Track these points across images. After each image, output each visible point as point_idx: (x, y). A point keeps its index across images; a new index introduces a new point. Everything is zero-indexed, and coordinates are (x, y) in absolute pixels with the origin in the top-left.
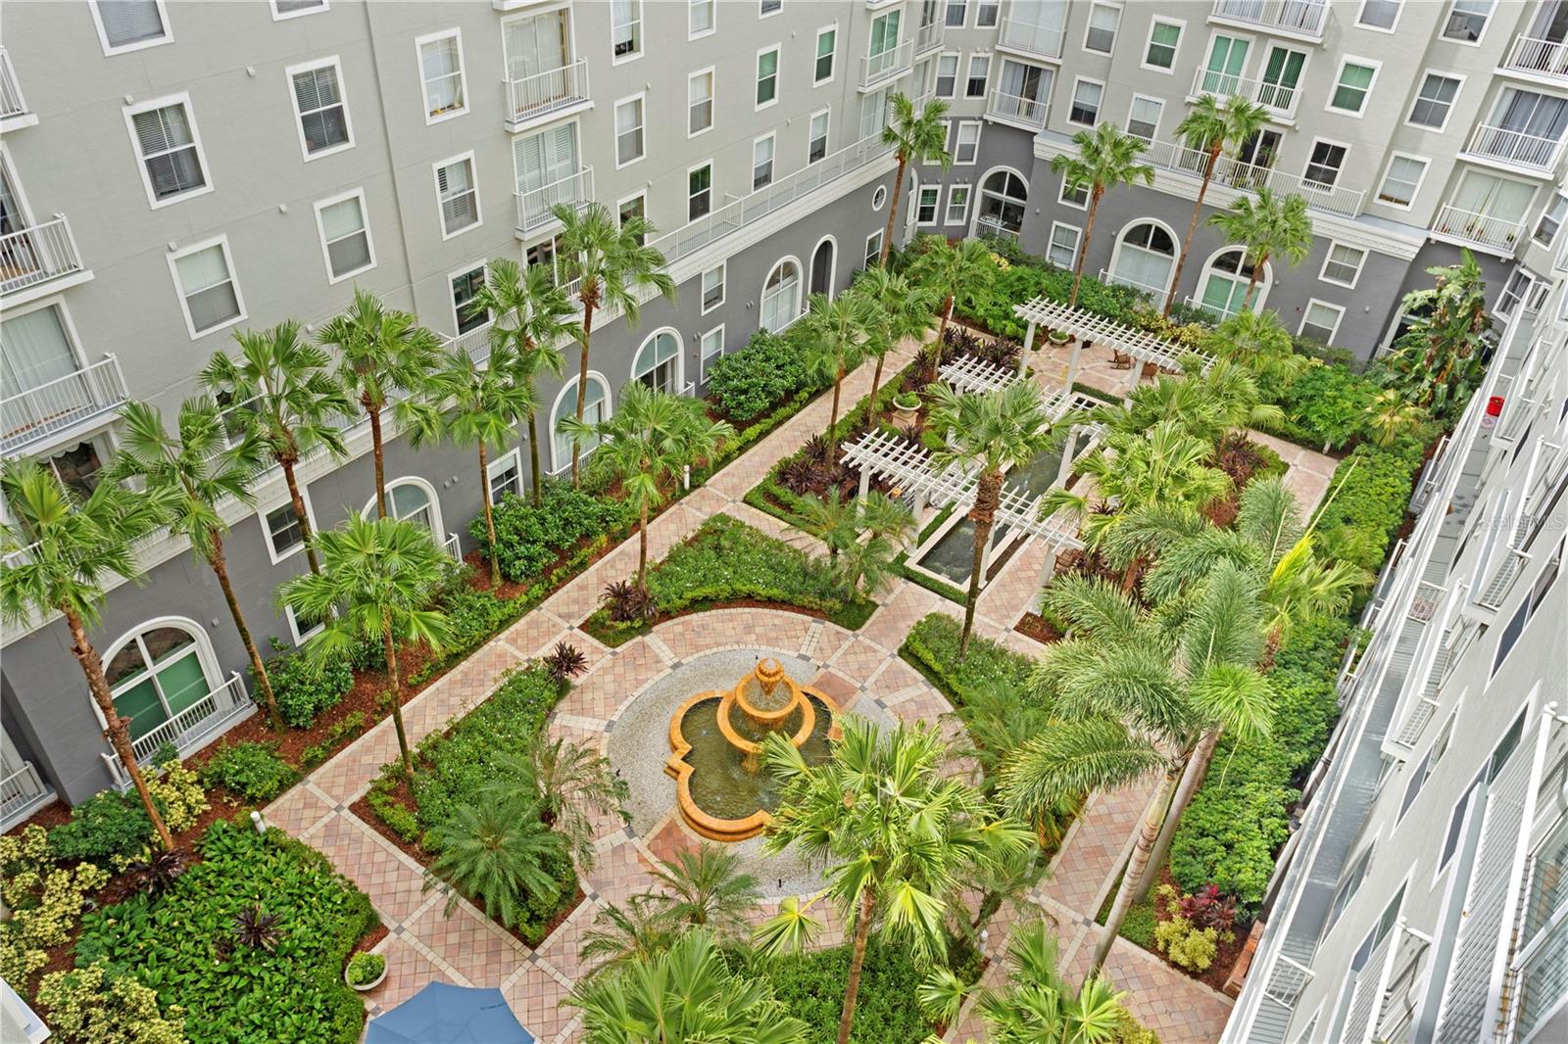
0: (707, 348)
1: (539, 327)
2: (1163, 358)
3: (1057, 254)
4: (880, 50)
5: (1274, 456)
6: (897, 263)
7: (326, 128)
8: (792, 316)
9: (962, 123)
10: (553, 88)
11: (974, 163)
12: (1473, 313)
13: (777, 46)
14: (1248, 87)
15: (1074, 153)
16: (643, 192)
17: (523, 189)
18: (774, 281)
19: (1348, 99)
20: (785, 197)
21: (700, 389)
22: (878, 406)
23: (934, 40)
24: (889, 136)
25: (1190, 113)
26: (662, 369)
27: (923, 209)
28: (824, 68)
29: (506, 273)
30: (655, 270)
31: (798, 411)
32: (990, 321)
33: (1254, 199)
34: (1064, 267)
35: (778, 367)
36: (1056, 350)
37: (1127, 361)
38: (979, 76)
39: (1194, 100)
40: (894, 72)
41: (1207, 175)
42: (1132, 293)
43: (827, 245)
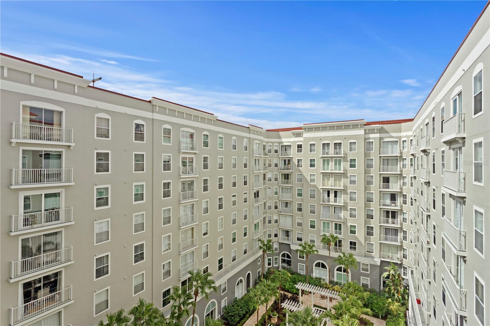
0: (223, 304)
1: (184, 303)
2: (334, 296)
3: (301, 271)
4: (256, 230)
5: (369, 321)
6: (266, 277)
7: (139, 257)
8: (242, 293)
9: (274, 243)
10: (190, 244)
11: (278, 251)
12: (399, 277)
13: (236, 231)
14: (332, 231)
15: (300, 248)
16: (208, 265)
17: (181, 267)
18: (238, 284)
19: (353, 232)
20: (239, 264)
21: (221, 316)
22: (267, 317)
23: (266, 227)
24: (261, 248)
25: (322, 238)
26: (212, 312)
27: (268, 263)
28: (245, 234)
29: (176, 289)
30: (213, 285)
31: (247, 320)
32: (289, 290)
33: (342, 255)
34: (303, 274)
35: (241, 308)
36: (306, 296)
37: (324, 297)
38: (276, 233)
39: (322, 235)
40: (259, 234)
41: (329, 250)
42: (320, 279)
43: (249, 274)
